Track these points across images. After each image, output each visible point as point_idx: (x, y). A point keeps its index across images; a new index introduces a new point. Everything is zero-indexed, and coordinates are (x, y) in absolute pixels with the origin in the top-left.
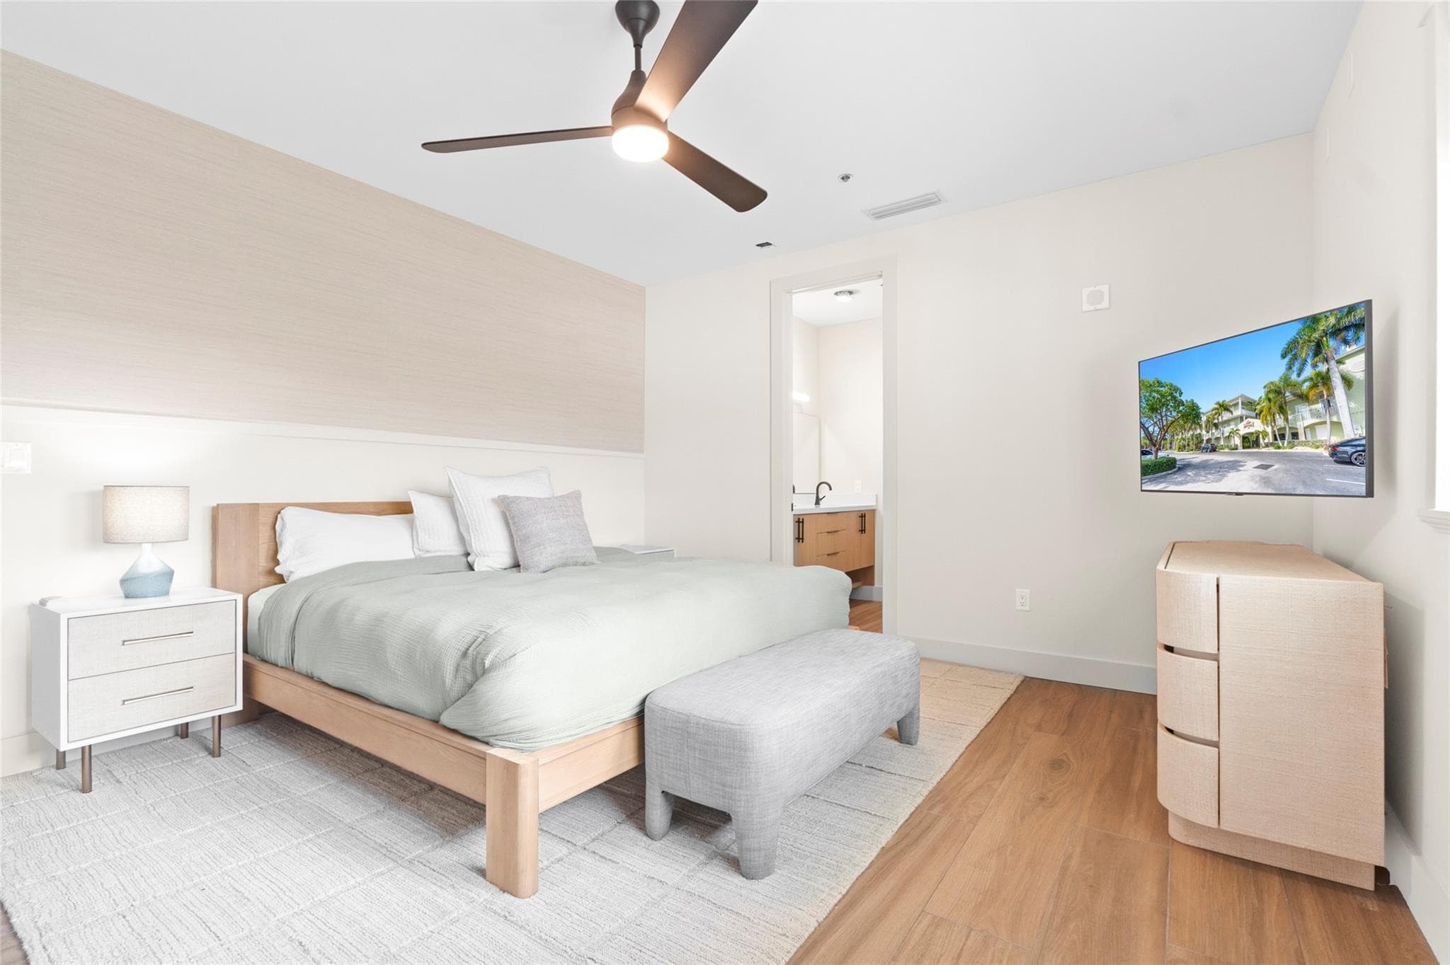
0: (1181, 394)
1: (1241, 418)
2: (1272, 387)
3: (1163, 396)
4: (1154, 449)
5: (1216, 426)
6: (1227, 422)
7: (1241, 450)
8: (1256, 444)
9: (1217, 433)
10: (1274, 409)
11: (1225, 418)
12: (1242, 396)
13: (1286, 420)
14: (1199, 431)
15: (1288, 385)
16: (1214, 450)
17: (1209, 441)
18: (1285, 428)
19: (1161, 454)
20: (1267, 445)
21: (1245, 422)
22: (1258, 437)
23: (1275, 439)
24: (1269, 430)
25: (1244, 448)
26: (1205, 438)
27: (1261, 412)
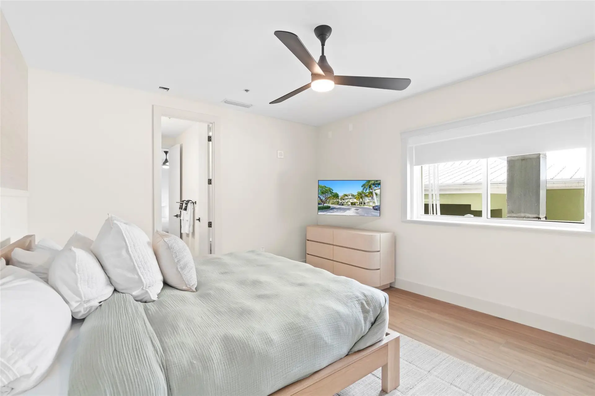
0: (333, 190)
1: (351, 198)
2: (359, 193)
3: (327, 190)
4: (323, 203)
5: (344, 199)
6: (347, 199)
7: (350, 205)
8: (355, 204)
9: (343, 201)
10: (360, 197)
11: (346, 198)
12: (351, 193)
13: (363, 200)
14: (338, 200)
15: (363, 193)
16: (343, 205)
17: (341, 203)
18: (362, 202)
19: (325, 205)
20: (358, 205)
21: (352, 199)
22: (355, 203)
23: (360, 204)
24: (358, 202)
25: (351, 205)
26: (340, 202)
27: (356, 198)
